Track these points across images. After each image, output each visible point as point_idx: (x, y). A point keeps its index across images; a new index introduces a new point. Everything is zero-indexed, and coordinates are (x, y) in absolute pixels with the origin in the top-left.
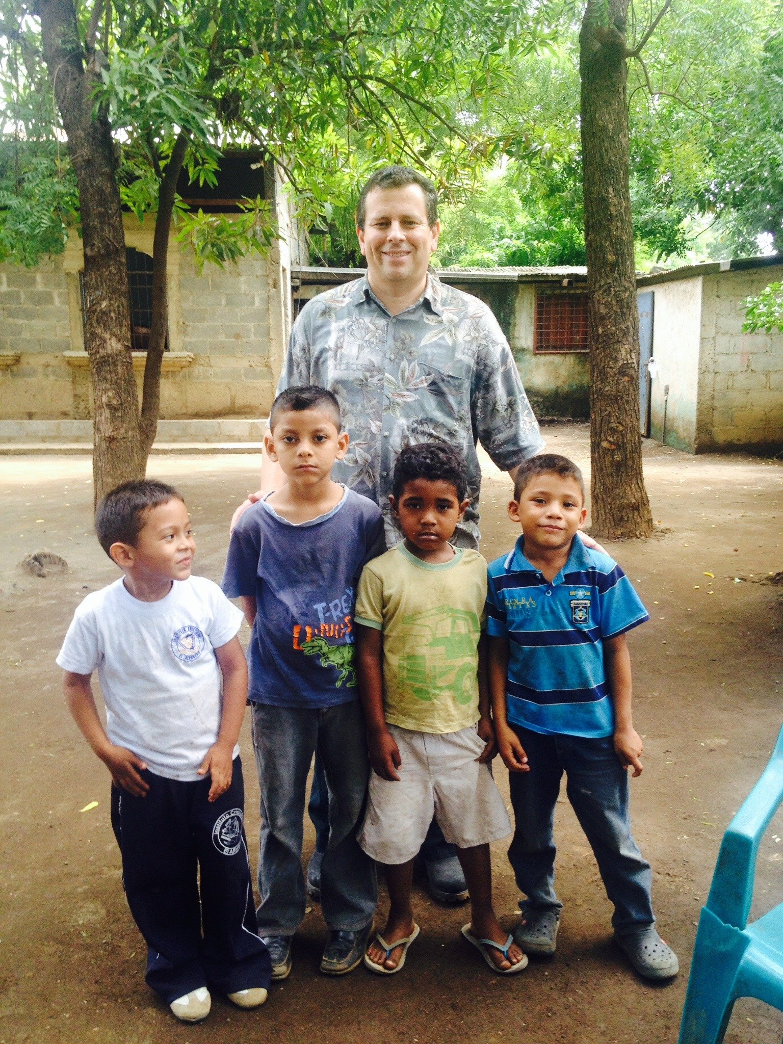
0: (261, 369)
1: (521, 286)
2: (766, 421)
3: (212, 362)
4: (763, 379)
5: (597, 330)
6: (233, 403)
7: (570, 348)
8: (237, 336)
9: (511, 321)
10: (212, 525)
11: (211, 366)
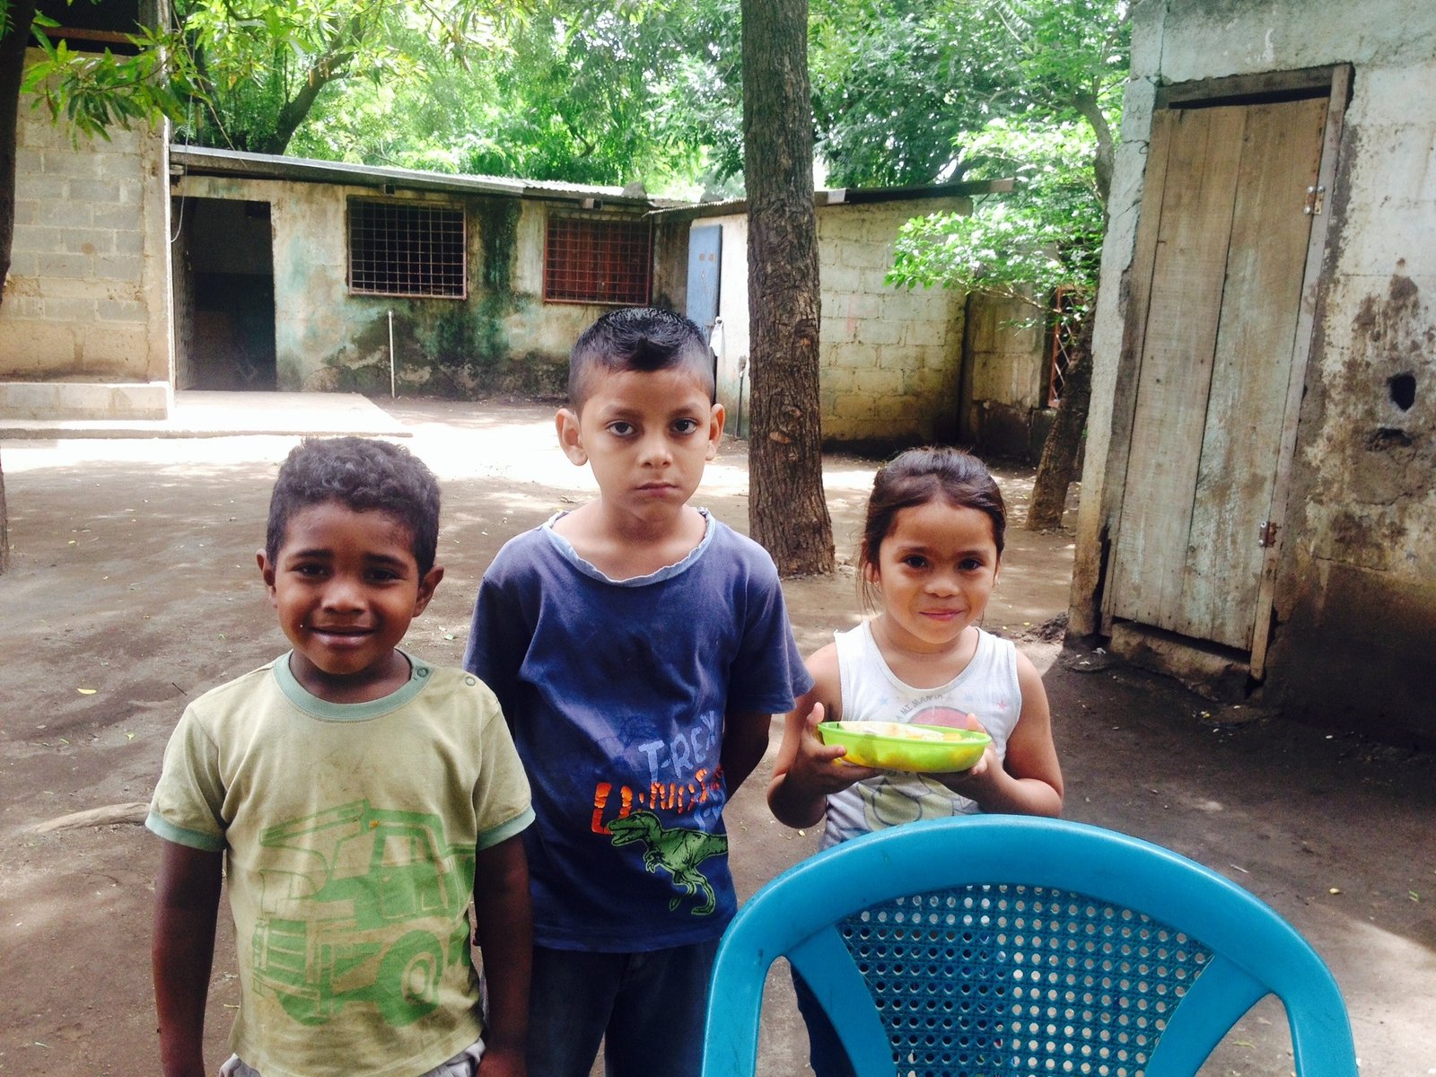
0: (127, 302)
1: (525, 203)
2: (875, 411)
3: (44, 289)
4: (873, 353)
5: (764, 268)
6: (79, 355)
7: (593, 297)
8: (88, 248)
9: (511, 253)
10: (128, 561)
11: (41, 296)
